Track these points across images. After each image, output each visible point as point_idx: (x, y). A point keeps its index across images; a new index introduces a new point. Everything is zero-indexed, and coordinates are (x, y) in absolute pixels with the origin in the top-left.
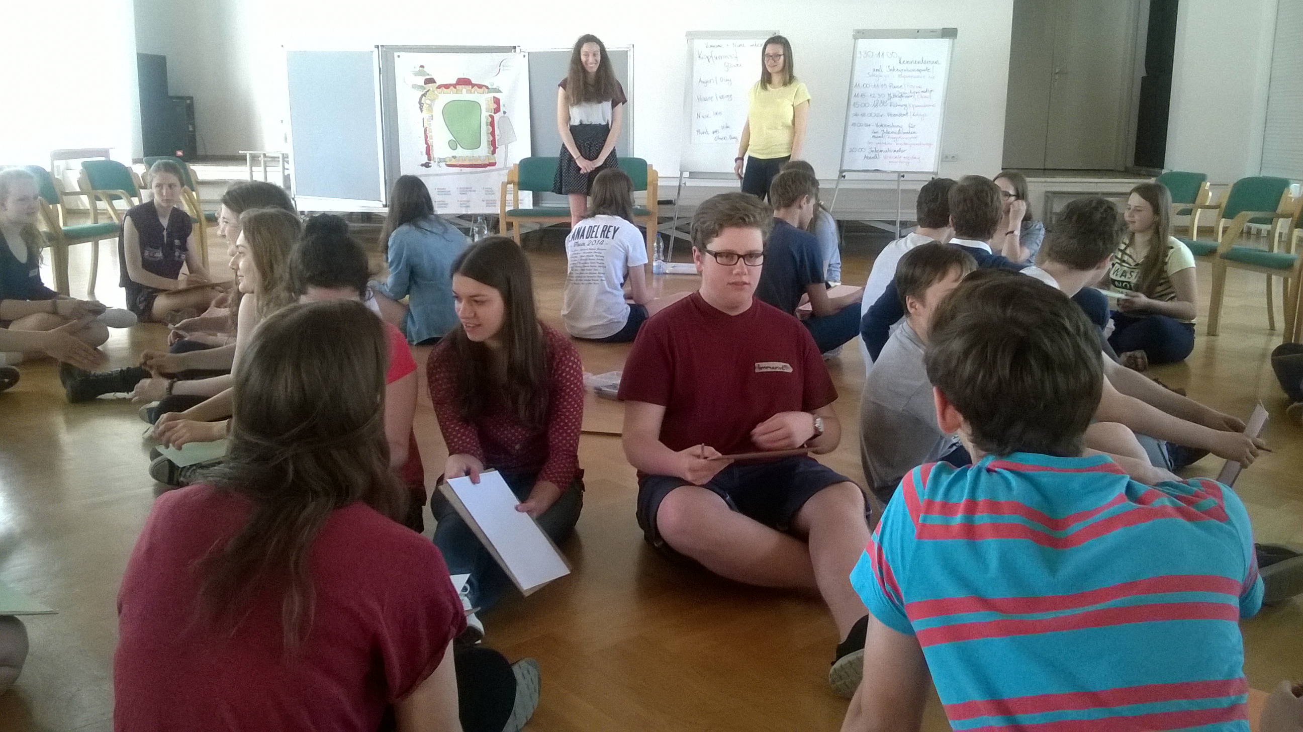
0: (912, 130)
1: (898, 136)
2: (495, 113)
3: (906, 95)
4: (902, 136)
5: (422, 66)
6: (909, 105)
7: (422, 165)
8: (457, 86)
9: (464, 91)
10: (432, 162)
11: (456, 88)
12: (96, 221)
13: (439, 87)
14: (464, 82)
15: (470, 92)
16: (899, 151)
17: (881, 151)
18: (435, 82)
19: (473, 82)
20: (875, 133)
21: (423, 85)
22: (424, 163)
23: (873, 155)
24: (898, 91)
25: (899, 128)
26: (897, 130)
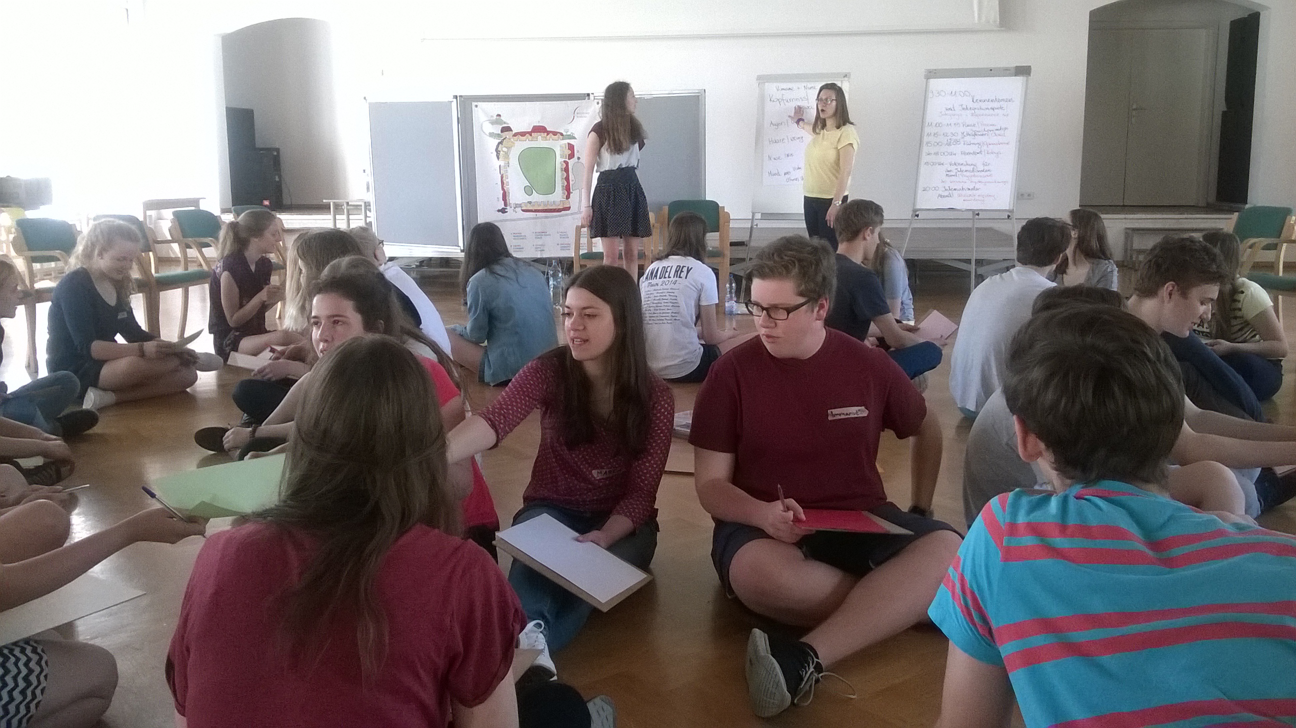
0: (986, 168)
1: (972, 174)
2: (569, 159)
3: (979, 133)
4: (976, 174)
5: (499, 115)
6: (983, 143)
7: (499, 211)
8: (533, 134)
9: (539, 137)
10: (508, 207)
11: (531, 135)
12: (186, 269)
13: (515, 135)
14: (539, 129)
15: (545, 139)
16: (974, 189)
17: (955, 189)
18: (511, 130)
19: (548, 130)
20: (948, 171)
21: (500, 132)
22: (500, 209)
23: (946, 193)
24: (971, 130)
25: (972, 167)
26: (971, 168)
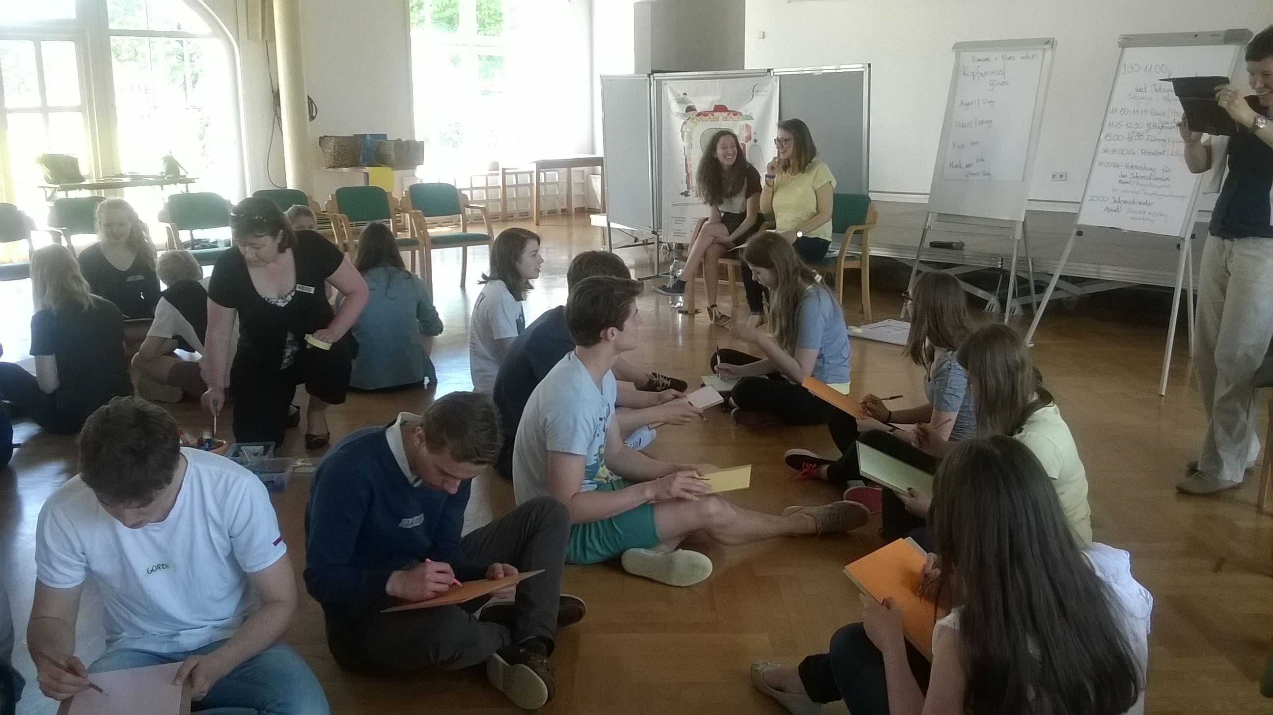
0: (1166, 175)
1: (1148, 182)
2: (746, 142)
4: (1153, 182)
5: (685, 94)
6: (1169, 140)
7: (682, 194)
8: (715, 113)
9: (721, 118)
10: (691, 191)
11: (713, 115)
13: (699, 115)
14: (720, 108)
15: (725, 119)
16: (1145, 204)
17: (1125, 202)
18: (696, 110)
19: (729, 109)
20: (1123, 177)
21: (685, 112)
22: (684, 192)
23: (1114, 206)
24: (1159, 120)
25: (1150, 172)
26: (1147, 173)
